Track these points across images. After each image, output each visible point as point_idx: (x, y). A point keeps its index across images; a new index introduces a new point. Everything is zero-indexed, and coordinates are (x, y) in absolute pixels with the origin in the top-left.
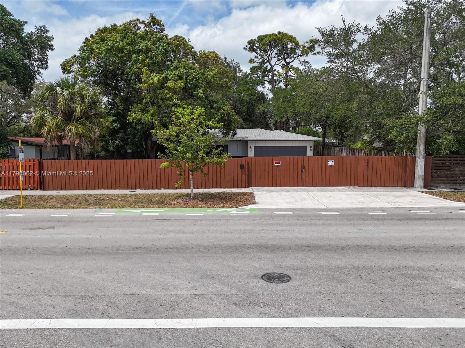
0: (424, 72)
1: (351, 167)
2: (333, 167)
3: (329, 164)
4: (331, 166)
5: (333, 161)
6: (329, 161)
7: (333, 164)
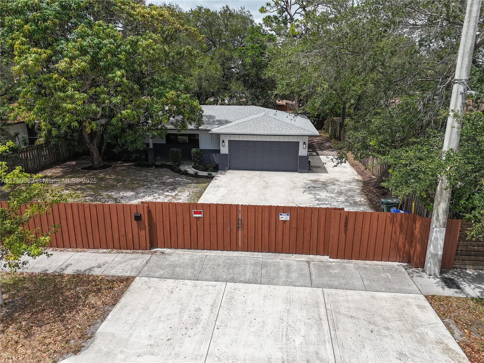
0: (462, 67)
1: (319, 226)
2: (288, 224)
3: (282, 219)
4: (284, 222)
5: (288, 215)
6: (281, 215)
7: (288, 219)
